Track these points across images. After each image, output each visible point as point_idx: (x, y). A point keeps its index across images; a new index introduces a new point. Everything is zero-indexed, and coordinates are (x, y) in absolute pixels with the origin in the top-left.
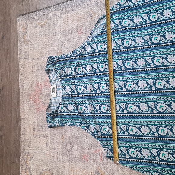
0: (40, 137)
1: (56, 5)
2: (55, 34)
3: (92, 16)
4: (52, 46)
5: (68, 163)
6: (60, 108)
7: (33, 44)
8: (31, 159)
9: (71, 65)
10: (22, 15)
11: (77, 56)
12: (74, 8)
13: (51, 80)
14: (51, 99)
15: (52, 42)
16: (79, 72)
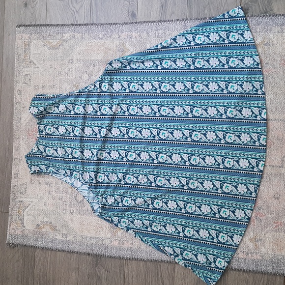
0: (40, 183)
1: (76, 25)
2: (71, 61)
3: (123, 50)
4: (66, 75)
5: (76, 216)
7: (38, 67)
8: (25, 209)
10: (24, 25)
12: (100, 36)
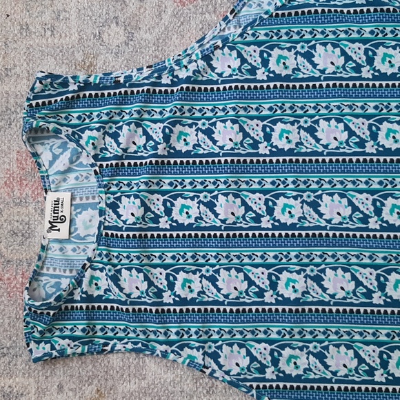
6: (85, 281)
9: (146, 116)
11: (173, 84)
13: (43, 169)
14: (43, 247)
15: (47, 17)
16: (181, 147)
